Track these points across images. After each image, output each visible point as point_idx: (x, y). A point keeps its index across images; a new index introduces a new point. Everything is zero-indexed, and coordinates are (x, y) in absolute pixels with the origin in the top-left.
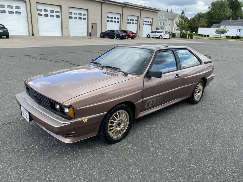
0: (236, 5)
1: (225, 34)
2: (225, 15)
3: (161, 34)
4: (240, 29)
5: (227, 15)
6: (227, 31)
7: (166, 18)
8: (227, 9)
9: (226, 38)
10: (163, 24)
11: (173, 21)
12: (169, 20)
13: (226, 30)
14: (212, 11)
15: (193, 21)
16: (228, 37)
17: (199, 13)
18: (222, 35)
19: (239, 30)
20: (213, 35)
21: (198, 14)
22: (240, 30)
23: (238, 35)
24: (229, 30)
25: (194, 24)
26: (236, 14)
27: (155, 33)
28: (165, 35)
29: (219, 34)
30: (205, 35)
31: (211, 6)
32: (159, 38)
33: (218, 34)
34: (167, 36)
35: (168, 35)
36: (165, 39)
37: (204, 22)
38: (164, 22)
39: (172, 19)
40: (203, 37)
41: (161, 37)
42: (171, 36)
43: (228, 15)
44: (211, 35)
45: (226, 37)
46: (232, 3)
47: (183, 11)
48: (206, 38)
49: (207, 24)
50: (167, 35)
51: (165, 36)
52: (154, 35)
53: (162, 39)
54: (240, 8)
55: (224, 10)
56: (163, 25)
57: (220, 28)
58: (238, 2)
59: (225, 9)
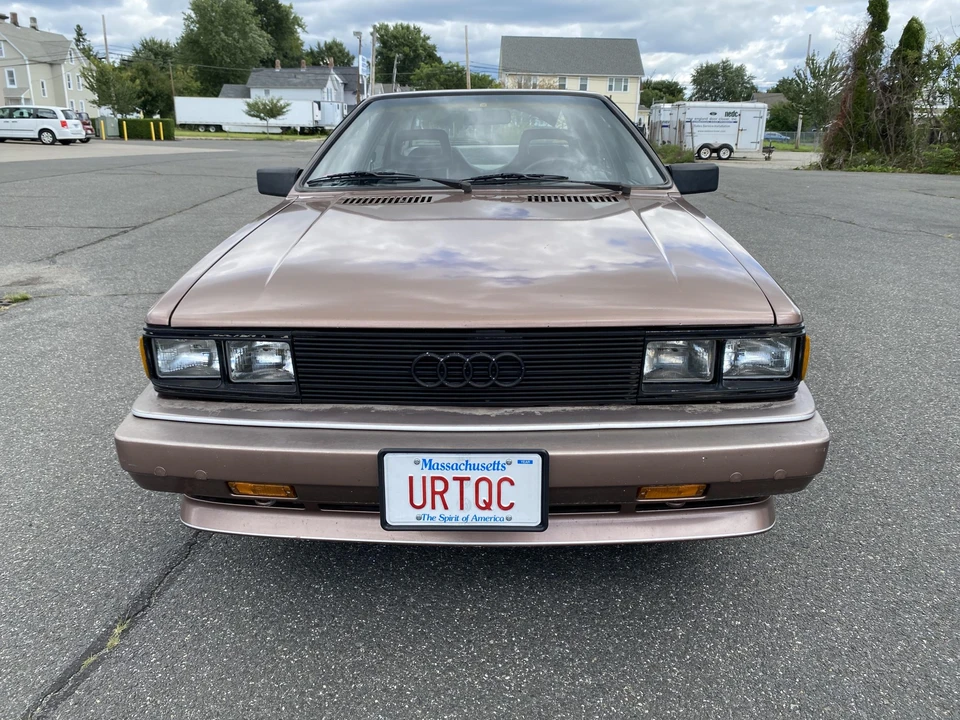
0: (276, 18)
1: (280, 117)
2: (251, 49)
3: (43, 123)
4: (318, 100)
5: (260, 52)
6: (284, 107)
7: (17, 56)
8: (251, 29)
9: (282, 134)
10: (12, 82)
11: (55, 67)
12: (34, 62)
13: (282, 103)
14: (199, 34)
15: (142, 70)
16: (287, 130)
17: (148, 40)
18: (272, 121)
19: (316, 105)
20: (235, 125)
21: (143, 45)
22: (319, 103)
23: (316, 121)
24: (288, 105)
25: (150, 84)
26: (282, 49)
27: (11, 116)
28: (64, 124)
29: (262, 119)
30: (207, 127)
31: (193, 15)
32: (37, 141)
33: (256, 121)
34: (74, 128)
35: (80, 127)
36: (66, 142)
37: (183, 74)
38: (11, 74)
39: (48, 59)
40: (201, 135)
41: (47, 137)
42: (89, 132)
43: (262, 50)
44: (228, 124)
45: (280, 131)
46: (261, 10)
47: (78, 26)
48: (213, 135)
49: (198, 83)
50: (76, 125)
51: (65, 129)
52: (7, 126)
53: (52, 144)
54: (289, 28)
55: (244, 34)
56: (9, 86)
57: (249, 97)
58: (278, 7)
59: (247, 29)
